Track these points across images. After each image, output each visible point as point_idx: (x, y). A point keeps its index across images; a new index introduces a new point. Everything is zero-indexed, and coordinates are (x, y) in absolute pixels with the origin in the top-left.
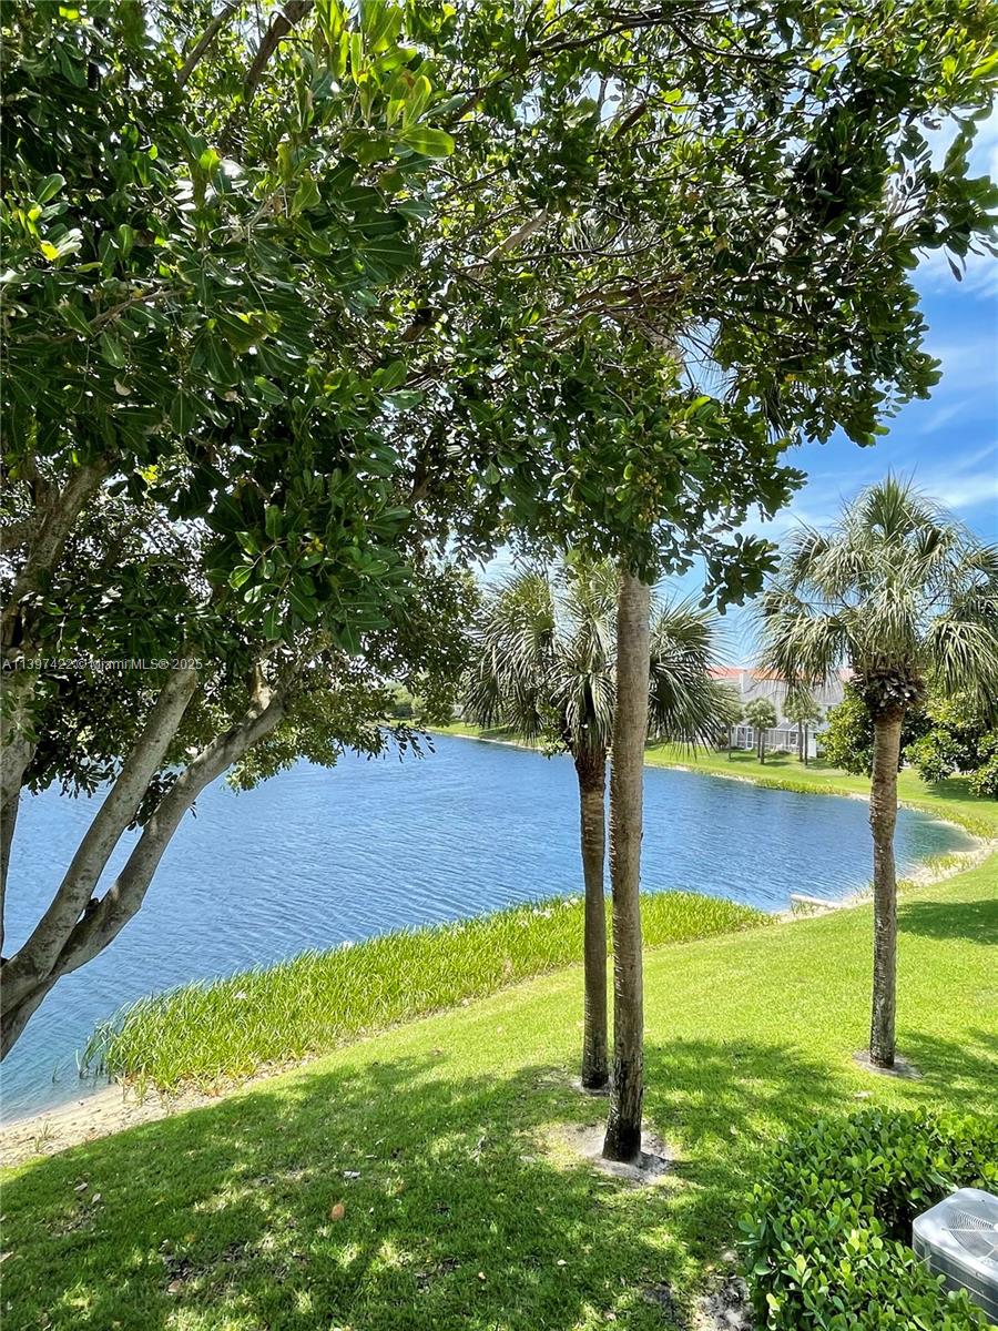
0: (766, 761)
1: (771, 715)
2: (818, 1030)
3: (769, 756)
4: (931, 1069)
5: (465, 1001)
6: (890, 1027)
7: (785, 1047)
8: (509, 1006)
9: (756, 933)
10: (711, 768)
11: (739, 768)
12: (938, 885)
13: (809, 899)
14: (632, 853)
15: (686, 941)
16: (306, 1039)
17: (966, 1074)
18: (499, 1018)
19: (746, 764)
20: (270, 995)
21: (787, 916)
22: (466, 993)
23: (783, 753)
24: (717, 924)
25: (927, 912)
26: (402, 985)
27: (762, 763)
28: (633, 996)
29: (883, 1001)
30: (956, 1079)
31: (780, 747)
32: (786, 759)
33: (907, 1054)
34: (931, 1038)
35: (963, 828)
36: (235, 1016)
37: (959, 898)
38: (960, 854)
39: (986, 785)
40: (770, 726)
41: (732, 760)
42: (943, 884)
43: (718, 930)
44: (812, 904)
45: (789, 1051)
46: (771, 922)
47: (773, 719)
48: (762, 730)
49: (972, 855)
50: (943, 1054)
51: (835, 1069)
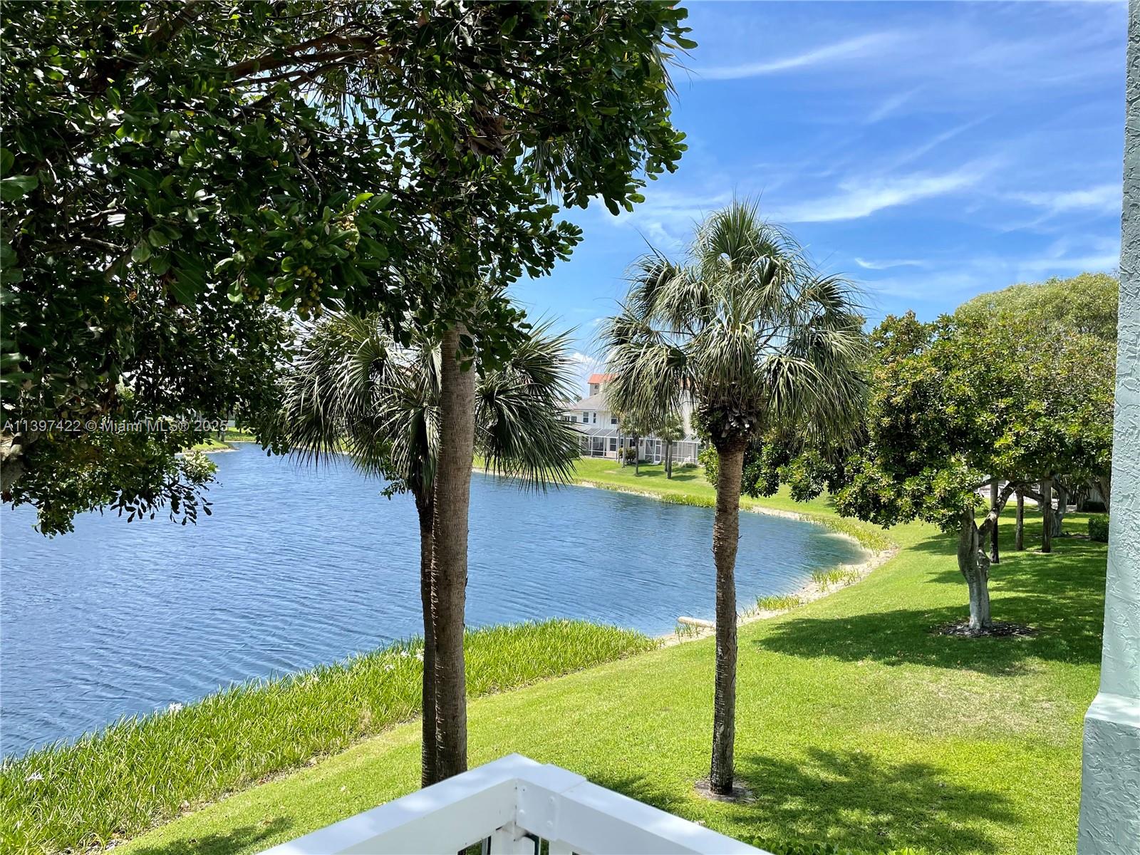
0: (673, 474)
1: (678, 427)
2: (667, 761)
3: (677, 470)
4: (766, 791)
5: (313, 760)
6: (728, 753)
7: (633, 781)
8: (360, 762)
9: (635, 660)
10: (617, 484)
11: (647, 484)
12: (820, 601)
13: (695, 621)
14: (455, 600)
15: (565, 673)
16: (115, 821)
17: (796, 795)
18: (345, 777)
19: (653, 479)
20: (75, 773)
21: (671, 640)
22: (315, 752)
23: (691, 467)
24: (598, 653)
25: (803, 629)
26: (239, 749)
27: (670, 477)
28: (455, 747)
29: (722, 728)
30: (786, 800)
31: (688, 460)
32: (694, 473)
33: (746, 778)
34: (772, 760)
35: (856, 541)
36: (29, 801)
37: (835, 614)
38: (848, 568)
39: (850, 504)
40: (677, 438)
41: (639, 474)
42: (826, 599)
43: (599, 659)
44: (698, 626)
45: (635, 785)
46: (653, 648)
47: (681, 431)
48: (670, 442)
49: (861, 568)
50: (780, 775)
51: (675, 801)
